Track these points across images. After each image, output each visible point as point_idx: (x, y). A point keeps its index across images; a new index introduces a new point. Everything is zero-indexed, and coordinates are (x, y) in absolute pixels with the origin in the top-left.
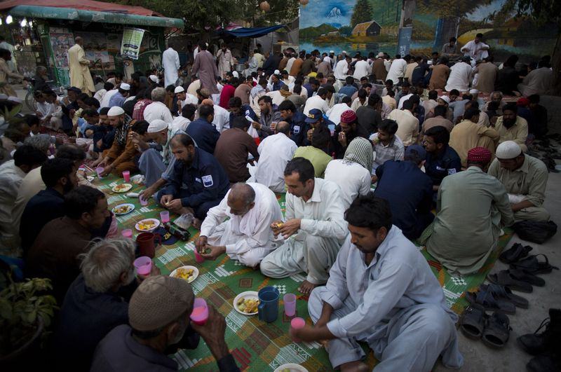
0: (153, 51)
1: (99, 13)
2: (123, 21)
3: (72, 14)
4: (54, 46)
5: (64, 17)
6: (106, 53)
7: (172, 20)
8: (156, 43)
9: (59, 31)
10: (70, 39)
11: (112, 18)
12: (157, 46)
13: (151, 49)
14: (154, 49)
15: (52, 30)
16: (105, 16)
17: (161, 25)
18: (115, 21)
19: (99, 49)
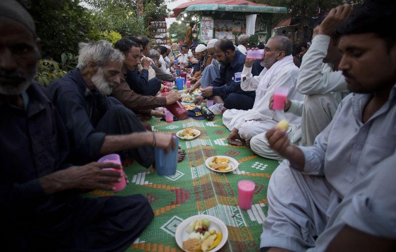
0: (262, 33)
1: (230, 6)
2: (244, 10)
3: (214, 7)
4: (202, 28)
5: (210, 9)
6: (231, 33)
7: (279, 8)
8: (265, 26)
9: (207, 19)
10: (212, 23)
11: (238, 8)
12: (265, 29)
13: (261, 31)
14: (263, 31)
15: (203, 18)
16: (234, 8)
17: (270, 12)
18: (239, 10)
19: (227, 30)
